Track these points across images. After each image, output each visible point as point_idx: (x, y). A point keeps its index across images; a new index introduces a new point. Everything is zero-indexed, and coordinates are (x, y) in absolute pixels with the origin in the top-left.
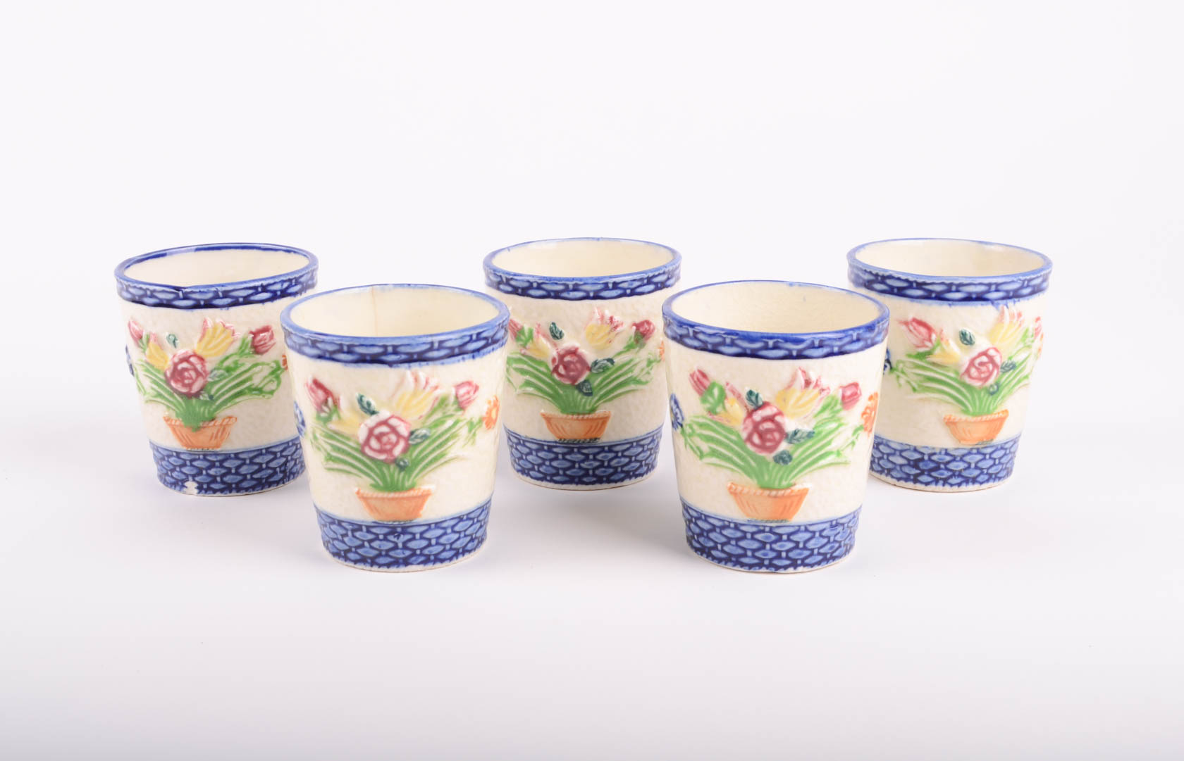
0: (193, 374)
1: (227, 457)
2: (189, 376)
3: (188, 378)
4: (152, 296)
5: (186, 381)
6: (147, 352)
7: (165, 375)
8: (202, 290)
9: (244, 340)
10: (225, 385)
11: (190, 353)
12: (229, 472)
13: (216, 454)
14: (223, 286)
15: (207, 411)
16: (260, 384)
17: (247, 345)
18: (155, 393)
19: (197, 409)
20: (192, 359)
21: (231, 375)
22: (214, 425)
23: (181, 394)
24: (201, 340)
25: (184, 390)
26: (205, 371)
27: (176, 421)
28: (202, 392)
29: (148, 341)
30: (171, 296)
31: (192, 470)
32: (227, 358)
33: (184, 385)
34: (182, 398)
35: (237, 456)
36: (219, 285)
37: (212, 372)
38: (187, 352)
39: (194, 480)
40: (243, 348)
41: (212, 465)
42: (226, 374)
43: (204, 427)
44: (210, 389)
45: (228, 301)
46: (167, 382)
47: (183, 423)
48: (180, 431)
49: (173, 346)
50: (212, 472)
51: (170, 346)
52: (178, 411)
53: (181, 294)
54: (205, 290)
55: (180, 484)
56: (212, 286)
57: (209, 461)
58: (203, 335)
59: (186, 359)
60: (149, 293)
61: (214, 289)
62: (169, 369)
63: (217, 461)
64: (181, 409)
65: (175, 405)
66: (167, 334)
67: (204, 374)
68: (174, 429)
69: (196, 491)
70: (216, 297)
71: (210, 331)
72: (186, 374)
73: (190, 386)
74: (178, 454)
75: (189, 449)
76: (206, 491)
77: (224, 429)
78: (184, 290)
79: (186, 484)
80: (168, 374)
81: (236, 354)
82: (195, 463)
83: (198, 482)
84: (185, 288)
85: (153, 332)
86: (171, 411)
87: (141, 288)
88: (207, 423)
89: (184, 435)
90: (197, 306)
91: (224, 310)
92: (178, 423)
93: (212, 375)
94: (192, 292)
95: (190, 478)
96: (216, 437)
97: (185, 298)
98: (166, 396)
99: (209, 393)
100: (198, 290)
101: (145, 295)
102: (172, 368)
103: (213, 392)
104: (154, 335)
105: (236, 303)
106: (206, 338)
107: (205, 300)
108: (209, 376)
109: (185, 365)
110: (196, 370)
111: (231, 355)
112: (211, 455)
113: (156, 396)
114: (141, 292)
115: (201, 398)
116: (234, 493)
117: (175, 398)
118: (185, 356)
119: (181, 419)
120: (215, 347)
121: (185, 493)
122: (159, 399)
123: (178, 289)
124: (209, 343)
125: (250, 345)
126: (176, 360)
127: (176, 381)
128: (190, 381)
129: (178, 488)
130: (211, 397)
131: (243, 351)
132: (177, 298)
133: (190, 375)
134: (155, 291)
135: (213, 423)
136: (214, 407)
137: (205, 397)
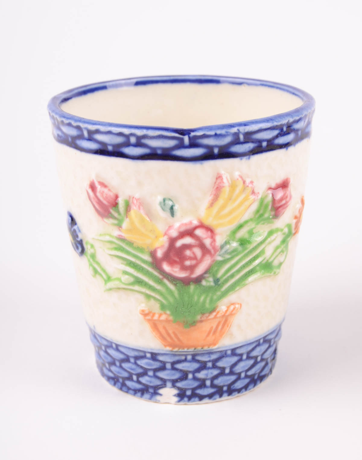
0: (198, 252)
1: (223, 355)
2: (192, 255)
3: (190, 258)
4: (139, 144)
5: (188, 263)
6: (125, 224)
7: (153, 254)
8: (219, 132)
9: (262, 201)
10: (237, 263)
11: (195, 223)
12: (222, 373)
13: (210, 353)
14: (245, 124)
15: (208, 301)
16: (270, 258)
17: (266, 206)
18: (132, 280)
19: (196, 298)
20: (199, 232)
21: (245, 249)
22: (215, 317)
23: (173, 279)
24: (212, 205)
25: (182, 275)
26: (214, 248)
27: (160, 315)
28: (206, 275)
29: (128, 208)
30: (171, 143)
31: (174, 375)
32: (240, 227)
33: (184, 268)
34: (175, 285)
35: (234, 352)
36: (240, 125)
37: (222, 247)
38: (191, 223)
39: (174, 386)
40: (261, 212)
41: (203, 366)
42: (240, 248)
43: (201, 321)
44: (217, 271)
45: (250, 146)
46: (156, 263)
47: (171, 318)
48: (164, 328)
49: (169, 214)
50: (201, 375)
51: (164, 215)
52: (164, 301)
53: (186, 139)
54: (223, 132)
55: (151, 390)
56: (231, 126)
57: (198, 361)
58: (216, 197)
59: (190, 233)
60: (133, 140)
61: (234, 130)
62: (162, 246)
63: (209, 361)
64: (171, 299)
65: (161, 294)
66: (160, 198)
67: (212, 251)
68: (155, 326)
69: (176, 399)
70: (236, 142)
71: (226, 190)
72: (188, 253)
73: (192, 268)
74: (154, 356)
75: (176, 350)
76: (190, 398)
77: (226, 321)
78: (192, 134)
79: (161, 391)
80: (160, 254)
81: (251, 220)
82: (179, 366)
83: (179, 388)
84: (193, 131)
85: (137, 196)
86: (152, 301)
87: (120, 134)
88: (207, 315)
89: (171, 332)
90: (209, 156)
91: (244, 159)
92: (163, 317)
93: (223, 250)
94: (205, 136)
95: (169, 384)
96: (215, 332)
97: (193, 145)
98: (151, 283)
99: (214, 276)
100: (212, 133)
101: (127, 144)
102: (166, 245)
103: (219, 275)
104: (137, 200)
105: (258, 150)
106: (221, 202)
107: (220, 147)
108: (218, 253)
109: (188, 240)
110: (202, 246)
111: (246, 222)
112: (202, 354)
113: (132, 284)
114: (119, 140)
115: (204, 283)
116: (225, 397)
117: (164, 285)
118: (188, 227)
119: (168, 312)
120: (231, 213)
121: (157, 402)
122: (137, 288)
123: (183, 132)
124: (223, 207)
125: (270, 207)
126: (174, 233)
127: (172, 263)
128: (194, 262)
129: (147, 396)
130: (217, 281)
131: (262, 215)
132: (181, 146)
133: (194, 253)
134: (145, 137)
135: (214, 314)
136: (219, 293)
137: (209, 282)
